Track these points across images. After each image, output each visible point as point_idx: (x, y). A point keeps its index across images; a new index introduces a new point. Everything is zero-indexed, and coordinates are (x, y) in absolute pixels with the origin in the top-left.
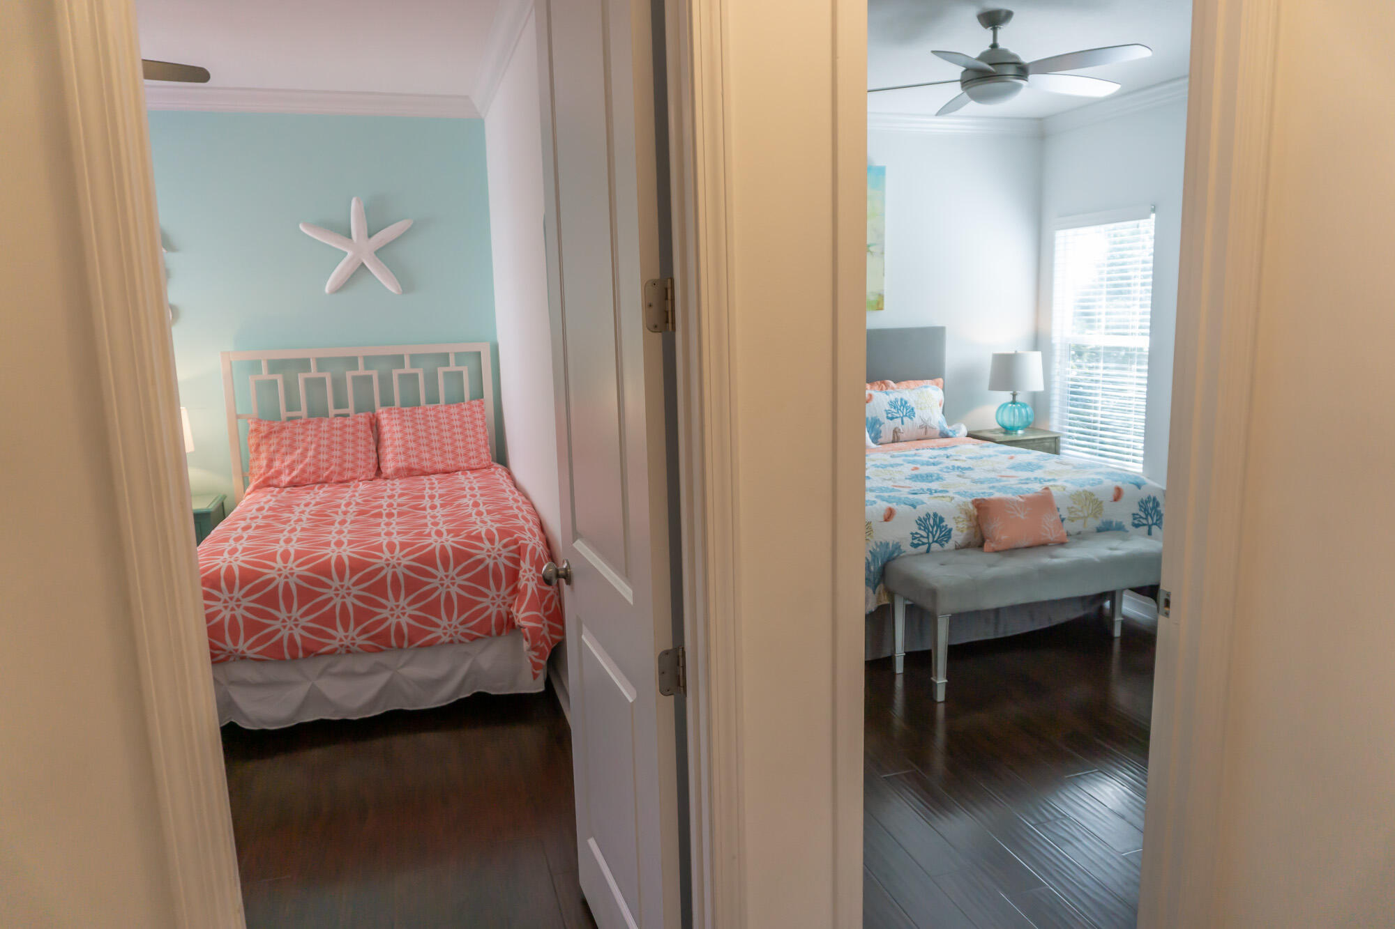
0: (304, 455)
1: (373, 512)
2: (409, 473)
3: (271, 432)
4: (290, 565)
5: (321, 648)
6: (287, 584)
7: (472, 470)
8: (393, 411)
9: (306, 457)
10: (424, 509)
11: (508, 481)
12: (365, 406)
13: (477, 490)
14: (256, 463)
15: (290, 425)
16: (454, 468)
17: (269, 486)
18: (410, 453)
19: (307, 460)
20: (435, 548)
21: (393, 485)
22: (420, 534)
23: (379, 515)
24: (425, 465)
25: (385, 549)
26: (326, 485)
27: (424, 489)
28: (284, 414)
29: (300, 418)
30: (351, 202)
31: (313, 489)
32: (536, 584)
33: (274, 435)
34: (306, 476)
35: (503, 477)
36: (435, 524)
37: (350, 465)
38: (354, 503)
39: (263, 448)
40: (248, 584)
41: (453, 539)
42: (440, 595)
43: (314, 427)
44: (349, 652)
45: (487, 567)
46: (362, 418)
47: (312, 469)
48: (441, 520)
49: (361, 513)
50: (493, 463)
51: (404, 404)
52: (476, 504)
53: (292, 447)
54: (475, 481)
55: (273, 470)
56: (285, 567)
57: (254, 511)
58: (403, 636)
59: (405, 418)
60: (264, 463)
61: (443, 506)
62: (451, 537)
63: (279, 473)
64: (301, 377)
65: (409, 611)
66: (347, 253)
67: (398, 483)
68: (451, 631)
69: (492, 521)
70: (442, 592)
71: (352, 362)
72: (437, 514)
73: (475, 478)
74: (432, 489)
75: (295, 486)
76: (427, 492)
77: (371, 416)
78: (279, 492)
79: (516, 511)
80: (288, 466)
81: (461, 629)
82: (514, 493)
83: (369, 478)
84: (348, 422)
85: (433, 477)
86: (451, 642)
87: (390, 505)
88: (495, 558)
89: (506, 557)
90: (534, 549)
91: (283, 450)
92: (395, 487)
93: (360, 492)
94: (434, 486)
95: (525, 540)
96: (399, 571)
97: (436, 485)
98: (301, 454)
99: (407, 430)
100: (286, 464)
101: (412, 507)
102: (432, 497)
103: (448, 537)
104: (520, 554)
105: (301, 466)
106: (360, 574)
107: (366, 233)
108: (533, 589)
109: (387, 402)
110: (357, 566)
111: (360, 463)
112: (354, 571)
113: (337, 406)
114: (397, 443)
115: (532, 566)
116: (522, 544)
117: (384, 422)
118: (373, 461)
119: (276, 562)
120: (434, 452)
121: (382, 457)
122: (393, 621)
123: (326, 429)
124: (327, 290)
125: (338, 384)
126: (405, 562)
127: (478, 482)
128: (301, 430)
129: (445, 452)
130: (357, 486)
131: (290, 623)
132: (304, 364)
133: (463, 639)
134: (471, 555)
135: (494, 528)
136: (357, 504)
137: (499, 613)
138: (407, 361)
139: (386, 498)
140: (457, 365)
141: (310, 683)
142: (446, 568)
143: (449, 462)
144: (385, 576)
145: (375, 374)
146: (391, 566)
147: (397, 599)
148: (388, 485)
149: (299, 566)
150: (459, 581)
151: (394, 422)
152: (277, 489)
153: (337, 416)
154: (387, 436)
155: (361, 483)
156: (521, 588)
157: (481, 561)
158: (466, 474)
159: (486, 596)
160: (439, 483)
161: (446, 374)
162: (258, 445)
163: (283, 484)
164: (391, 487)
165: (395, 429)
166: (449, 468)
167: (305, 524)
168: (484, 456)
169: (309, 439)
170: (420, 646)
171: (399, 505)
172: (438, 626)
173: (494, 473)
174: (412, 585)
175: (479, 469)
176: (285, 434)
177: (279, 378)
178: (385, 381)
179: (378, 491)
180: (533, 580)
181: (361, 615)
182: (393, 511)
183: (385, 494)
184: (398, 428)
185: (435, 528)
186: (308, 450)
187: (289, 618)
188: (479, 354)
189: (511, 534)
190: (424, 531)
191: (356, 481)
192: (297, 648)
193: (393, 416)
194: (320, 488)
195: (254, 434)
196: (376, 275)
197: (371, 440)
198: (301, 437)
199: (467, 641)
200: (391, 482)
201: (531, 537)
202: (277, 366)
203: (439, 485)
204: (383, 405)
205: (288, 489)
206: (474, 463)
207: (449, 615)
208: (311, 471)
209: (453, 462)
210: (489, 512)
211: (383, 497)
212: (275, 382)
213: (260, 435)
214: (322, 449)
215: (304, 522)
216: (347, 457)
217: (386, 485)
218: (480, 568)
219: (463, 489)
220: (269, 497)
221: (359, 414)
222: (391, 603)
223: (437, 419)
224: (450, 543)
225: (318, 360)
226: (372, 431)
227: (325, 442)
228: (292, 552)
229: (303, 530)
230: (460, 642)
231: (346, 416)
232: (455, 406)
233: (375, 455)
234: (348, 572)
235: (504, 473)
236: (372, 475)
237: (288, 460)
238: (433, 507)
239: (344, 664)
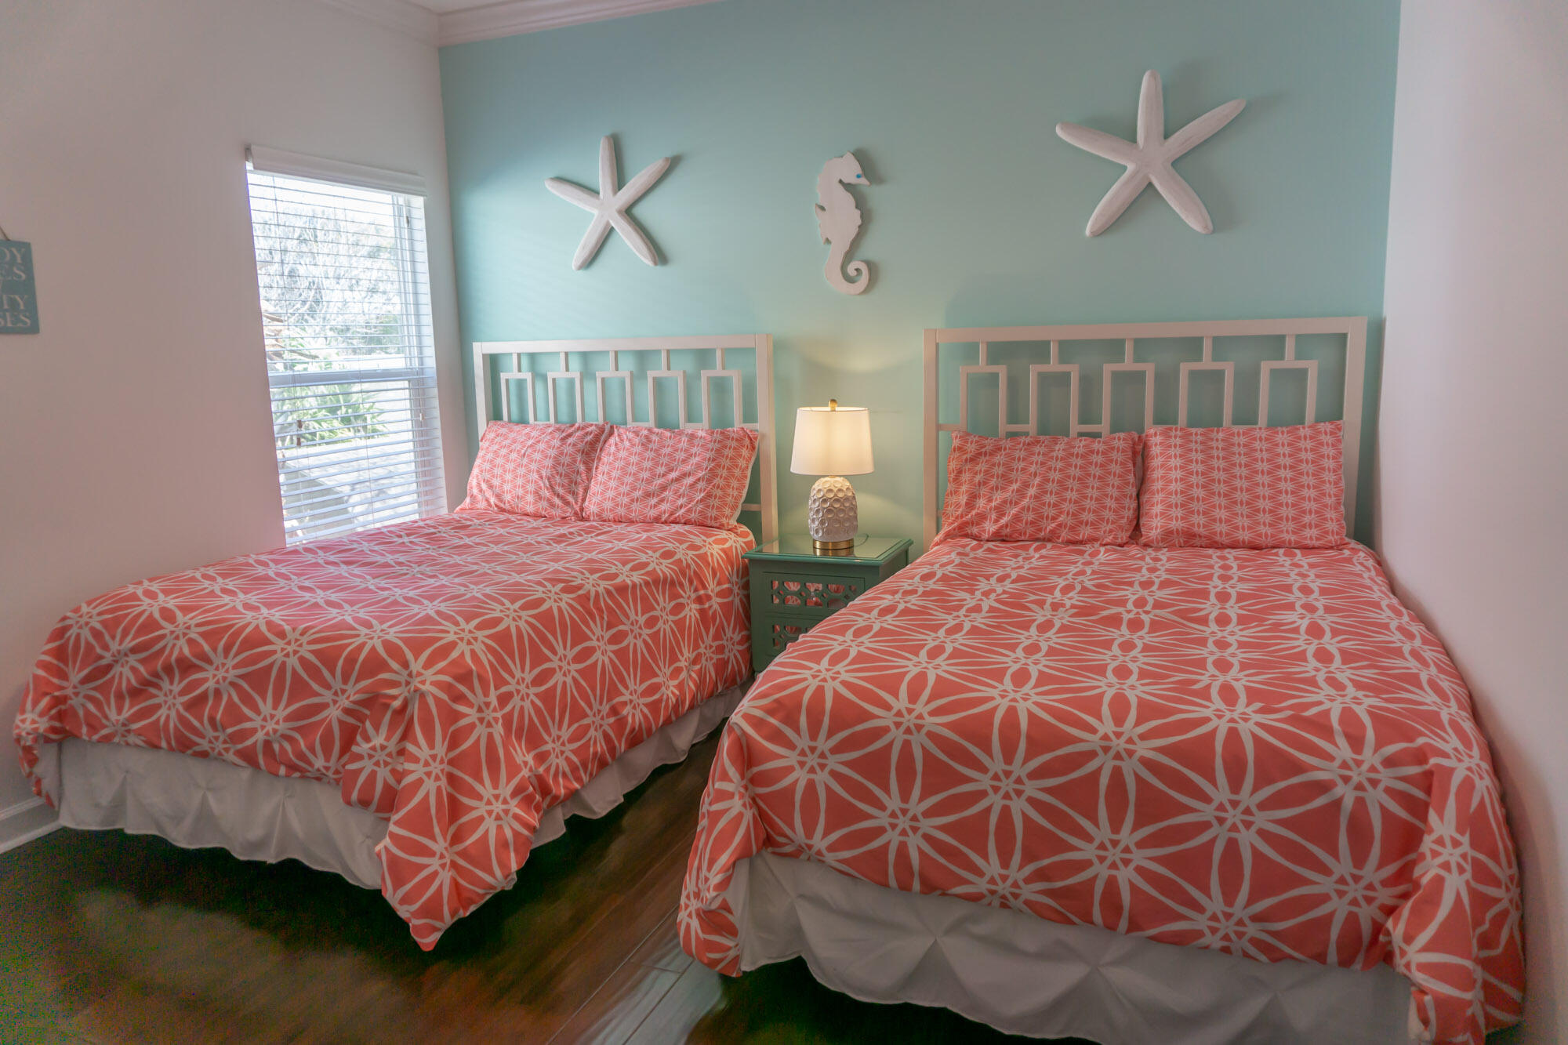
0: (1021, 493)
1: (1105, 613)
2: (1188, 540)
3: (980, 454)
4: (920, 707)
5: (956, 885)
6: (907, 744)
7: (1306, 549)
8: (1173, 433)
9: (1023, 496)
10: (1204, 621)
11: (1379, 580)
12: (1127, 421)
13: (1316, 595)
14: (953, 499)
15: (1009, 444)
16: (1270, 541)
17: (966, 536)
18: (1195, 506)
19: (1025, 502)
20: (1214, 731)
21: (1156, 560)
22: (1184, 686)
23: (1115, 621)
24: (1218, 530)
25: (1105, 710)
26: (1049, 545)
27: (1210, 577)
28: (1003, 426)
29: (1026, 434)
30: (1142, 79)
31: (1026, 548)
32: (1467, 883)
33: (983, 459)
34: (1021, 526)
35: (1369, 569)
36: (1223, 666)
37: (1091, 517)
38: (1078, 588)
39: (965, 477)
40: (843, 729)
41: (1260, 718)
42: (1213, 841)
43: (1043, 450)
44: (1004, 905)
45: (1337, 804)
46: (1120, 441)
47: (1030, 517)
48: (1236, 656)
49: (1083, 611)
50: (1347, 540)
51: (1192, 423)
52: (1315, 631)
53: (1006, 479)
54: (1312, 573)
55: (974, 512)
56: (910, 711)
57: (917, 579)
58: (1118, 909)
59: (1193, 446)
60: (963, 499)
61: (1243, 620)
62: (1255, 712)
63: (982, 517)
64: (1034, 370)
65: (1139, 857)
66: (1125, 168)
67: (1164, 558)
68: (1227, 927)
69: (1359, 685)
70: (1219, 835)
71: (1113, 348)
72: (1230, 639)
73: (1312, 566)
74: (1225, 578)
75: (1003, 541)
76: (1215, 585)
77: (1137, 439)
78: (973, 549)
79: (1413, 665)
80: (996, 508)
81: (1252, 930)
82: (1399, 614)
83: (1119, 541)
84: (1096, 446)
85: (1230, 554)
86: (1226, 950)
87: (1140, 603)
88: (1359, 787)
89: (1389, 791)
90: (1467, 786)
91: (993, 482)
92: (1158, 564)
93: (1095, 567)
94: (1230, 573)
95: (1445, 755)
96: (1129, 768)
97: (1235, 572)
98: (1018, 491)
99: (1194, 467)
100: (994, 504)
101: (1182, 614)
102: (1223, 597)
103: (1249, 710)
104: (1428, 791)
105: (1014, 511)
106: (1047, 757)
107: (1161, 128)
108: (1458, 895)
109: (1165, 418)
110: (1043, 738)
111: (1107, 514)
112: (1036, 746)
113: (1083, 420)
114: (1173, 487)
115: (1462, 832)
116: (1438, 765)
117: (1155, 450)
118: (1129, 513)
119: (897, 698)
120: (1238, 509)
121: (1145, 508)
122: (1102, 871)
123: (1061, 454)
124: (1088, 232)
125: (1090, 385)
126: (1143, 749)
127: (1317, 576)
128: (1022, 454)
129: (1258, 511)
130: (1094, 554)
131: (903, 822)
132: (1038, 350)
133: (1252, 951)
134: (1299, 768)
135: (1364, 705)
136: (1084, 590)
137: (1352, 920)
138: (1207, 347)
139: (1136, 585)
140: (1299, 356)
141: (929, 942)
142: (1235, 785)
143: (1263, 530)
144: (1097, 773)
145: (1149, 369)
146: (1112, 753)
147: (1116, 827)
148: (1148, 559)
149: (934, 713)
150: (1262, 820)
151: (1172, 452)
152: (975, 543)
153: (1081, 435)
154: (1157, 474)
155: (1102, 549)
156: (1425, 881)
157: (1323, 787)
158: (1295, 555)
159: (1326, 871)
160: (1240, 568)
161: (1274, 372)
162: (960, 472)
163: (986, 536)
164: (1152, 564)
165: (1173, 462)
166: (1262, 541)
167: (979, 620)
168: (1331, 526)
169: (1033, 469)
170: (1153, 938)
171: (1158, 605)
172: (1199, 908)
173: (1349, 560)
174: (1152, 807)
175: (1319, 548)
176: (999, 458)
177: (1002, 371)
178: (1166, 382)
179: (1127, 569)
180: (1461, 870)
181: (1039, 843)
182: (1144, 617)
183: (1138, 577)
184: (1178, 462)
185: (1222, 679)
186: (1028, 486)
187: (904, 812)
188: (1342, 338)
189: (1409, 735)
190: (1196, 682)
191: (1097, 545)
192: (912, 874)
193: (1172, 441)
194: (1037, 549)
195: (957, 454)
196: (1170, 203)
197: (1131, 478)
198: (1022, 465)
199: (1263, 958)
200: (1154, 554)
201: (1461, 747)
202: (1000, 352)
203: (1239, 573)
204: (1158, 421)
205: (990, 545)
206: (1310, 535)
207: (1230, 894)
208: (1030, 519)
209: (1270, 531)
210: (1348, 657)
211: (1131, 584)
212: (994, 377)
213: (964, 457)
214: (1050, 486)
215: (984, 614)
216: (1089, 504)
217: (1142, 558)
218: (1320, 801)
219: (1288, 588)
220: (953, 555)
221: (1117, 435)
222: (1102, 832)
223: (1250, 451)
224: (1250, 725)
225: (1062, 344)
226: (1134, 464)
227: (1057, 476)
228: (931, 680)
229: (974, 630)
230: (1246, 955)
231: (1095, 436)
232: (1285, 430)
233: (1134, 505)
234: (1022, 745)
235: (1371, 563)
236: (1123, 536)
237: (998, 497)
238: (1223, 620)
239: (994, 924)
